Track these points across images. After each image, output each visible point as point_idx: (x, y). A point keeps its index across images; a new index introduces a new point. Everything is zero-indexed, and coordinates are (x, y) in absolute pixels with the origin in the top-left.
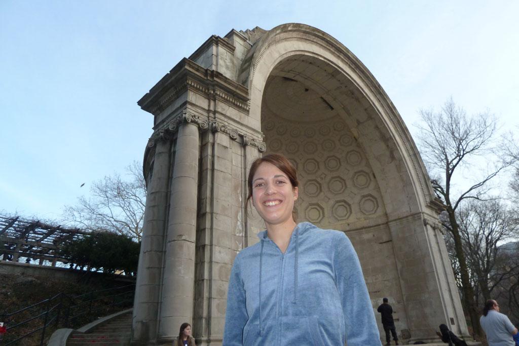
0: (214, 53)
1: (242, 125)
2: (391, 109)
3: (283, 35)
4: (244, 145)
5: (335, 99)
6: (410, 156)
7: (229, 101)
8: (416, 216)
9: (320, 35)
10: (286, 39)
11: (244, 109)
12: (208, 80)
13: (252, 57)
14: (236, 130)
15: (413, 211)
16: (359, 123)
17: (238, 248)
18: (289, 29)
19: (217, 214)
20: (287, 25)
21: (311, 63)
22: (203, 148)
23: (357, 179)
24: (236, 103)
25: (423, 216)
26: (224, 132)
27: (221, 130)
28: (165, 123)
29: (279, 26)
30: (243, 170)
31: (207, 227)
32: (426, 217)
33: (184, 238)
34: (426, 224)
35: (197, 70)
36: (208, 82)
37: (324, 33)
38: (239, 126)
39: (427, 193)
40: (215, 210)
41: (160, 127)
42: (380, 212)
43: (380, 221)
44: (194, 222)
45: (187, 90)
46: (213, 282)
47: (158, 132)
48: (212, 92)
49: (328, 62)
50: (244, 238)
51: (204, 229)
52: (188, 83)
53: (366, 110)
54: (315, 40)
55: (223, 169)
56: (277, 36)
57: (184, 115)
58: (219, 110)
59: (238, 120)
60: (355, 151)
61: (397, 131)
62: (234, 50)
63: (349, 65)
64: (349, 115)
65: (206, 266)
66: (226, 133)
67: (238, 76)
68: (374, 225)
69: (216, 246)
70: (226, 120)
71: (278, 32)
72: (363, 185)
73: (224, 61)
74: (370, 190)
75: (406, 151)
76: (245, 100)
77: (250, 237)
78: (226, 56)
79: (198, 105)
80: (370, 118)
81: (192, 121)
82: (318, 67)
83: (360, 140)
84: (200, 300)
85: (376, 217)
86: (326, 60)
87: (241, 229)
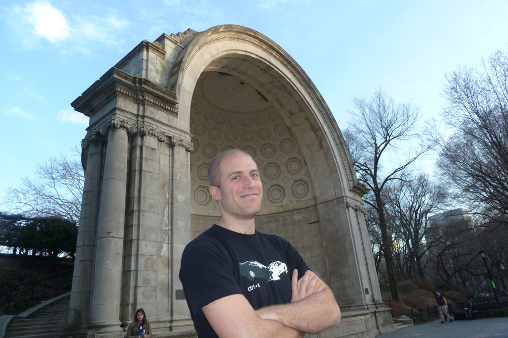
0: (145, 58)
1: (170, 127)
2: (320, 102)
3: (214, 36)
4: (172, 146)
5: (269, 92)
6: (337, 145)
7: (158, 105)
8: (340, 199)
9: (253, 34)
10: (217, 40)
11: (172, 111)
12: (137, 87)
13: (181, 61)
14: (164, 132)
15: (338, 195)
16: (291, 114)
17: (164, 241)
18: (221, 30)
19: (144, 211)
20: (219, 27)
21: (244, 60)
22: (132, 150)
23: (290, 164)
24: (164, 107)
25: (346, 200)
26: (152, 135)
27: (149, 133)
28: (97, 126)
29: (210, 28)
30: (171, 169)
31: (134, 224)
32: (349, 200)
33: (112, 235)
34: (348, 207)
35: (126, 78)
36: (136, 88)
37: (256, 32)
38: (168, 128)
39: (351, 179)
40: (142, 208)
41: (93, 129)
42: (310, 196)
43: (309, 204)
44: (122, 220)
45: (117, 96)
46: (139, 273)
47: (90, 134)
48: (141, 98)
49: (260, 59)
50: (170, 231)
51: (132, 226)
52: (117, 91)
53: (297, 102)
54: (247, 39)
55: (150, 170)
56: (208, 38)
57: (113, 121)
58: (148, 114)
59: (166, 122)
60: (289, 140)
61: (325, 122)
62: (164, 54)
63: (281, 61)
64: (282, 106)
65: (133, 259)
66: (155, 136)
67: (168, 80)
68: (304, 207)
69: (142, 240)
70: (154, 123)
71: (209, 34)
72: (295, 171)
73: (154, 66)
74: (302, 175)
75: (333, 140)
76: (173, 104)
77: (176, 230)
78: (156, 60)
79: (128, 110)
80: (301, 110)
81: (121, 126)
82: (251, 63)
83: (293, 130)
84: (127, 288)
85: (306, 200)
86: (258, 58)
87: (167, 223)
